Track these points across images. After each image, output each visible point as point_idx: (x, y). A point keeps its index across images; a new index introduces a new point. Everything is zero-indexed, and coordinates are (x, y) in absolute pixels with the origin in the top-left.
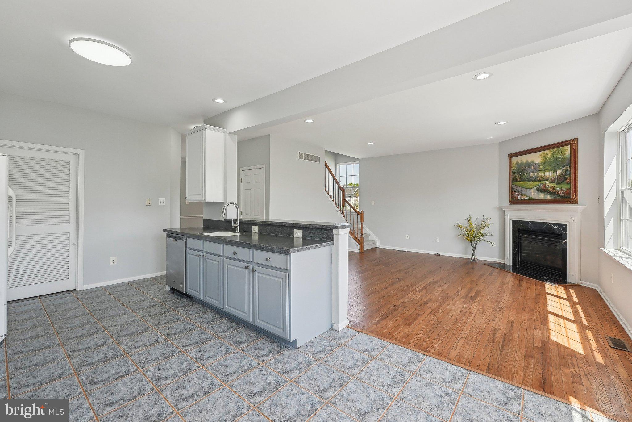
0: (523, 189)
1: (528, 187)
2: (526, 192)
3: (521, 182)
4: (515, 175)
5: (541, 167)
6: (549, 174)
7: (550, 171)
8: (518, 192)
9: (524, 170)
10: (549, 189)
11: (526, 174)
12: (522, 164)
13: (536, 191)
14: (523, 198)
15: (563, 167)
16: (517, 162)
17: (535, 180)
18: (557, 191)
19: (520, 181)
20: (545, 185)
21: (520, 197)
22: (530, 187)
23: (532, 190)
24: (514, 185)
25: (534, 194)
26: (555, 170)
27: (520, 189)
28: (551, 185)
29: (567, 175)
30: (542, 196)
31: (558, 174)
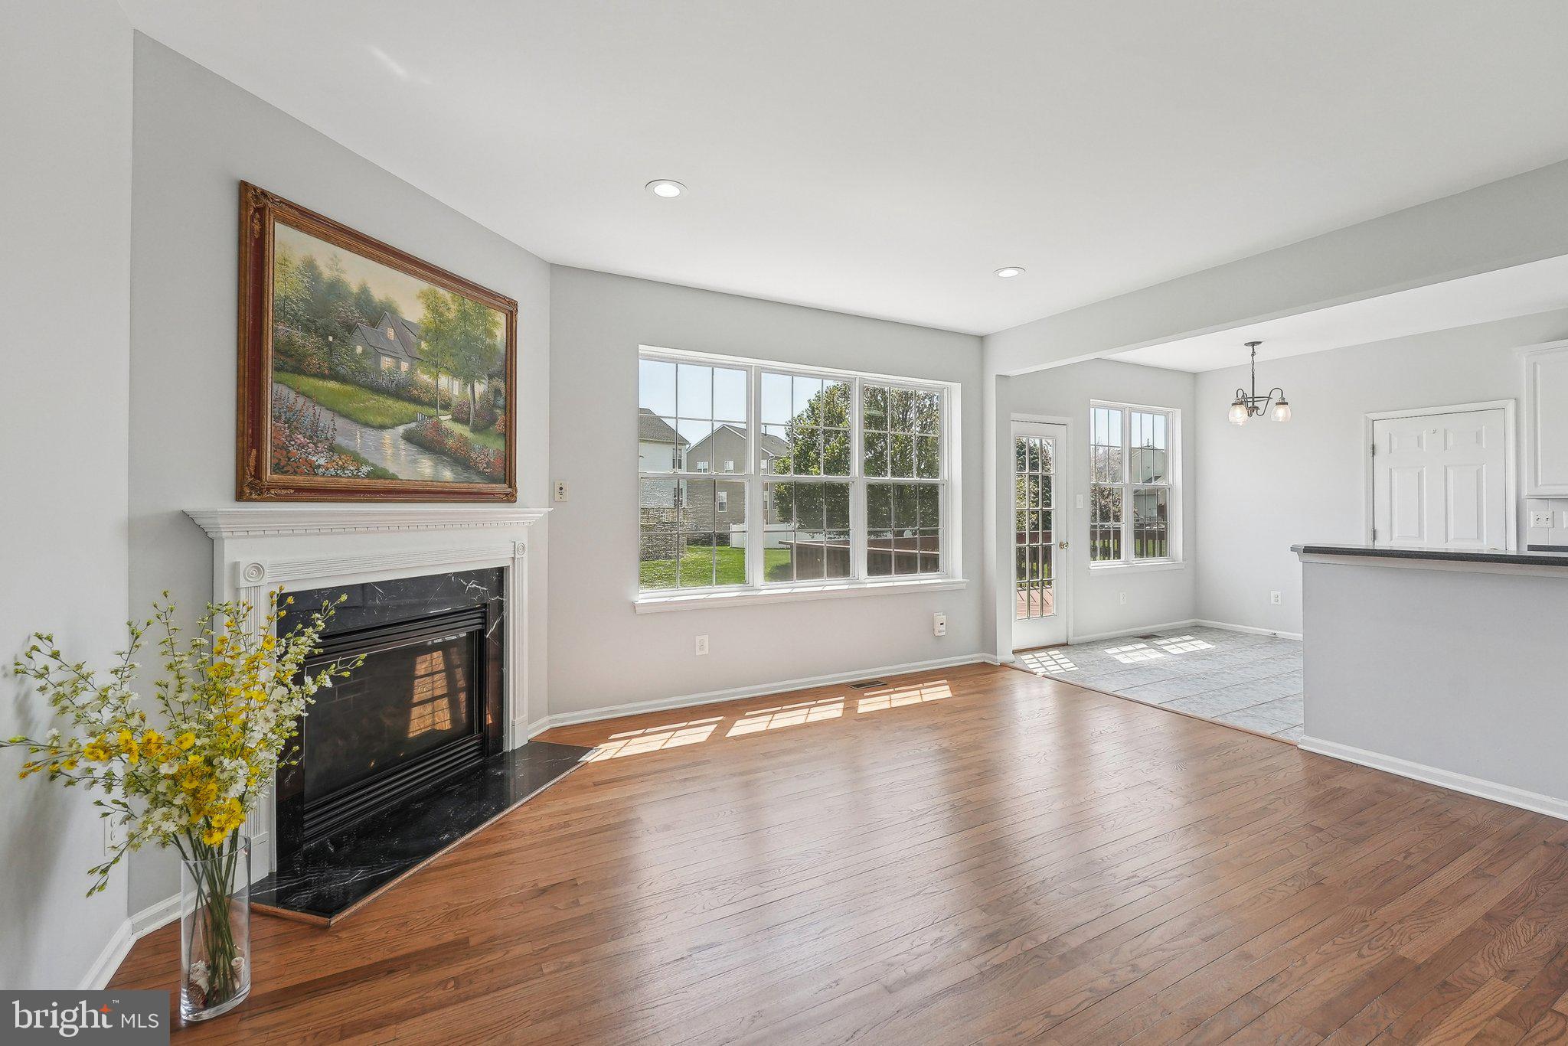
0: (340, 422)
1: (371, 418)
2: (359, 440)
3: (332, 385)
4: (298, 336)
5: (424, 345)
6: (449, 386)
7: (455, 374)
8: (314, 434)
9: (350, 328)
10: (450, 442)
11: (359, 349)
12: (336, 287)
13: (402, 444)
14: (343, 468)
15: (491, 377)
16: (310, 266)
17: (402, 392)
18: (473, 455)
19: (323, 377)
20: (437, 426)
21: (322, 461)
22: (379, 420)
23: (388, 436)
24: (283, 391)
25: (396, 455)
26: (469, 379)
27: (325, 418)
28: (459, 429)
29: (499, 407)
30: (426, 469)
31: (477, 396)
